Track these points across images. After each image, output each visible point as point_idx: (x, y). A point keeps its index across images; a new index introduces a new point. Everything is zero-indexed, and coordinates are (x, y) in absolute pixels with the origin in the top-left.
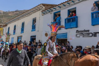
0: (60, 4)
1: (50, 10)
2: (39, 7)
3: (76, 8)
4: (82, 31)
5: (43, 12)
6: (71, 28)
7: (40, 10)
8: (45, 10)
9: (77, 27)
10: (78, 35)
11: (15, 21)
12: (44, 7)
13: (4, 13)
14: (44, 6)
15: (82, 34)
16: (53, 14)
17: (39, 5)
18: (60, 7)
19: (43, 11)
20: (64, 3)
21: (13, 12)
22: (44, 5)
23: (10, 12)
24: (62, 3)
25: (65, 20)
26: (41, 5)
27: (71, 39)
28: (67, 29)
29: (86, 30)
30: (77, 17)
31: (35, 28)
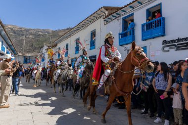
1: (117, 14)
3: (160, 4)
5: (106, 19)
6: (153, 38)
7: (100, 17)
8: (110, 15)
9: (163, 35)
10: (167, 49)
12: (107, 12)
13: (53, 32)
14: (107, 10)
16: (121, 21)
17: (100, 9)
18: (133, 8)
19: (106, 17)
22: (107, 8)
25: (143, 26)
26: (103, 10)
28: (145, 40)
30: (164, 19)
31: (94, 45)
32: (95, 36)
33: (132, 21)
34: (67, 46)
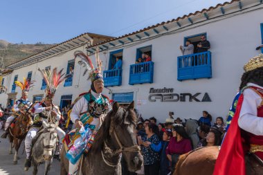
0: (123, 37)
1: (104, 46)
2: (82, 38)
3: (151, 46)
4: (161, 91)
5: (90, 49)
6: (141, 84)
7: (83, 45)
8: (94, 46)
9: (151, 82)
10: (153, 98)
11: (30, 63)
12: (92, 40)
13: (10, 46)
14: (92, 38)
15: (161, 95)
16: (108, 55)
17: (82, 35)
18: (123, 43)
19: (89, 47)
20: (130, 34)
21: (31, 46)
22: (92, 36)
23: (23, 46)
24: (126, 36)
25: (131, 67)
26: (87, 36)
27: (140, 104)
28: (133, 84)
29: (168, 87)
30: (153, 64)
31: (71, 80)
32: (73, 68)
33: (121, 58)
34: (30, 75)
